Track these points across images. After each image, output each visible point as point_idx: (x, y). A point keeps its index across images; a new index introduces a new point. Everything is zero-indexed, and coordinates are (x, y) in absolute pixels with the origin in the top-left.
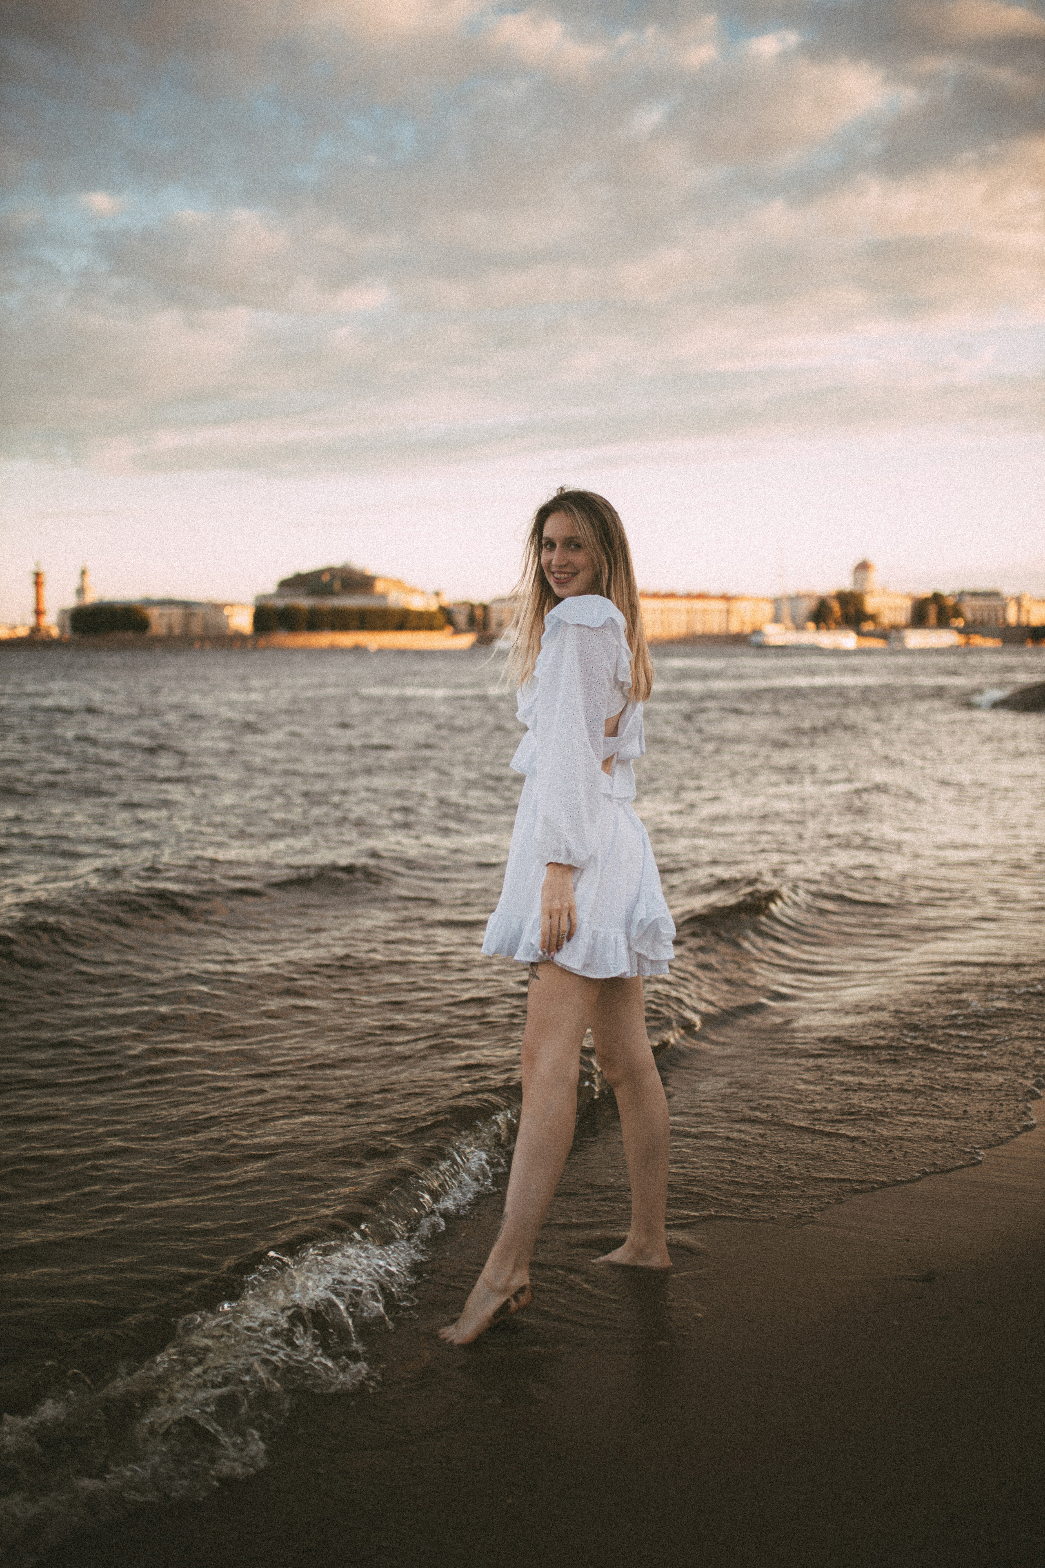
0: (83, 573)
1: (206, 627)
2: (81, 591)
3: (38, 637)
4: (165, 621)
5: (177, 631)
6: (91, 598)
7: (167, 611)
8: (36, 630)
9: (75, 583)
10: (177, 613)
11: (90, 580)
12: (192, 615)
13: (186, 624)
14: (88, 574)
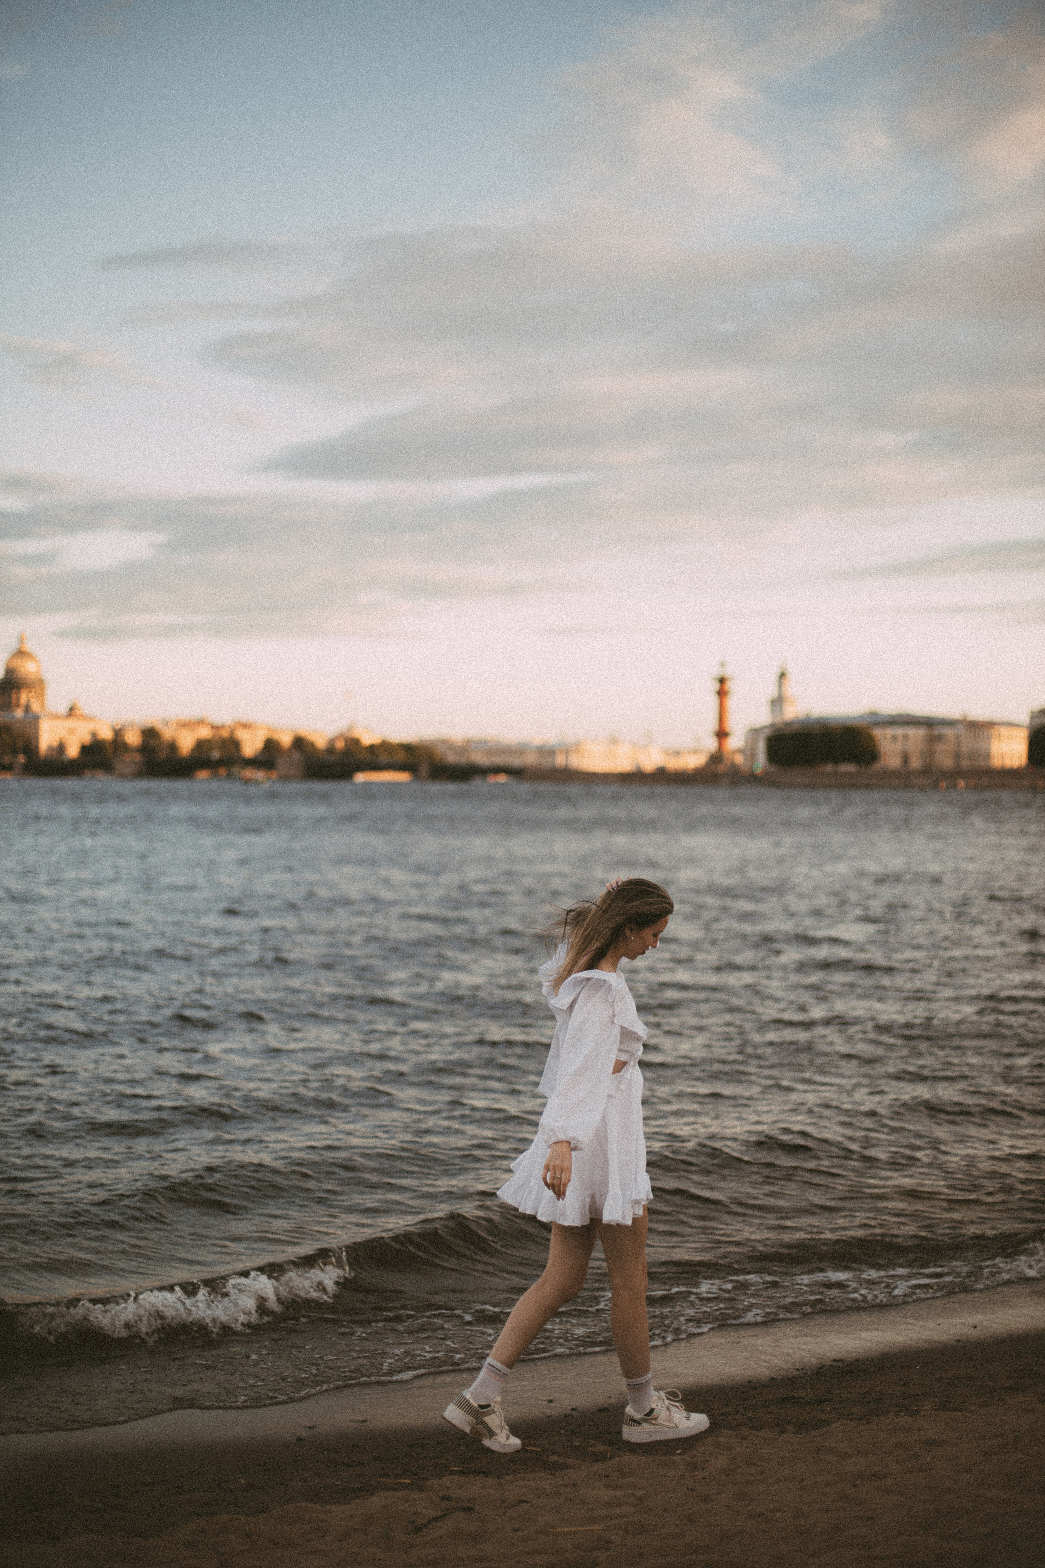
0: (782, 675)
1: (957, 756)
2: (778, 702)
3: (721, 768)
4: (898, 747)
5: (916, 763)
6: (795, 711)
7: (899, 731)
8: (716, 758)
9: (772, 691)
10: (917, 734)
11: (792, 688)
12: (939, 738)
13: (929, 754)
14: (788, 676)
